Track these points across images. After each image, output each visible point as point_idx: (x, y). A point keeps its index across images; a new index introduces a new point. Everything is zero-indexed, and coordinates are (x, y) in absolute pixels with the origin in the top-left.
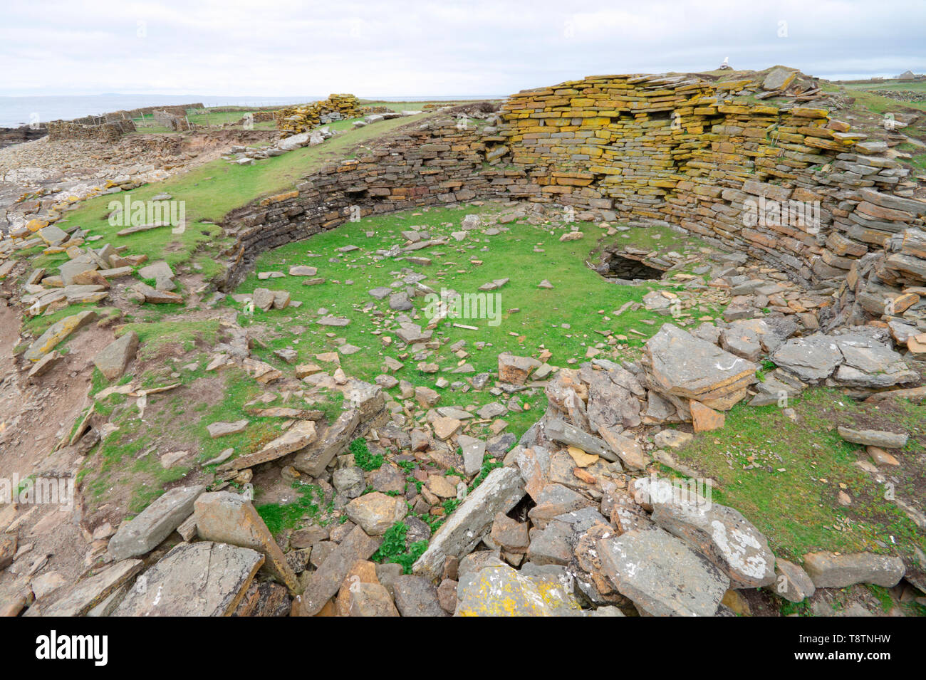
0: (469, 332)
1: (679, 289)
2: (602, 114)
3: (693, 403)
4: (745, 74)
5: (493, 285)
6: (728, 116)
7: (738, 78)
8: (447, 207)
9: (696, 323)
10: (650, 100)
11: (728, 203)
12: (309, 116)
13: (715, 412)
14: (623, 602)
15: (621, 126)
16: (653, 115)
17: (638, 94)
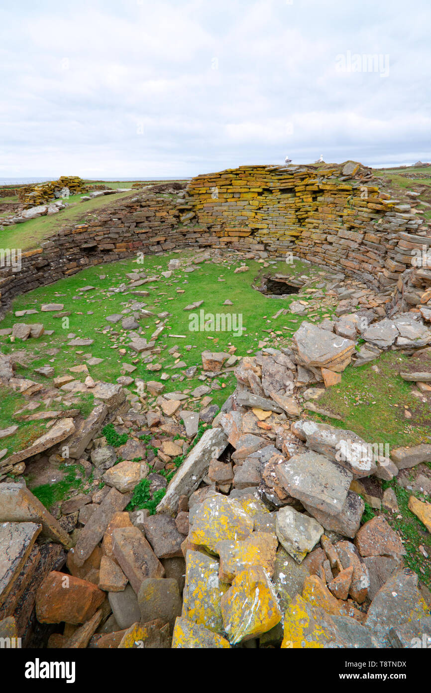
0: (180, 339)
1: (310, 298)
2: (252, 190)
3: (323, 370)
4: (332, 166)
5: (194, 306)
6: (325, 191)
7: (329, 168)
8: (156, 255)
9: (320, 320)
10: (280, 181)
11: (331, 244)
12: (45, 193)
13: (336, 373)
14: (294, 502)
15: (265, 198)
16: (283, 191)
17: (273, 178)
